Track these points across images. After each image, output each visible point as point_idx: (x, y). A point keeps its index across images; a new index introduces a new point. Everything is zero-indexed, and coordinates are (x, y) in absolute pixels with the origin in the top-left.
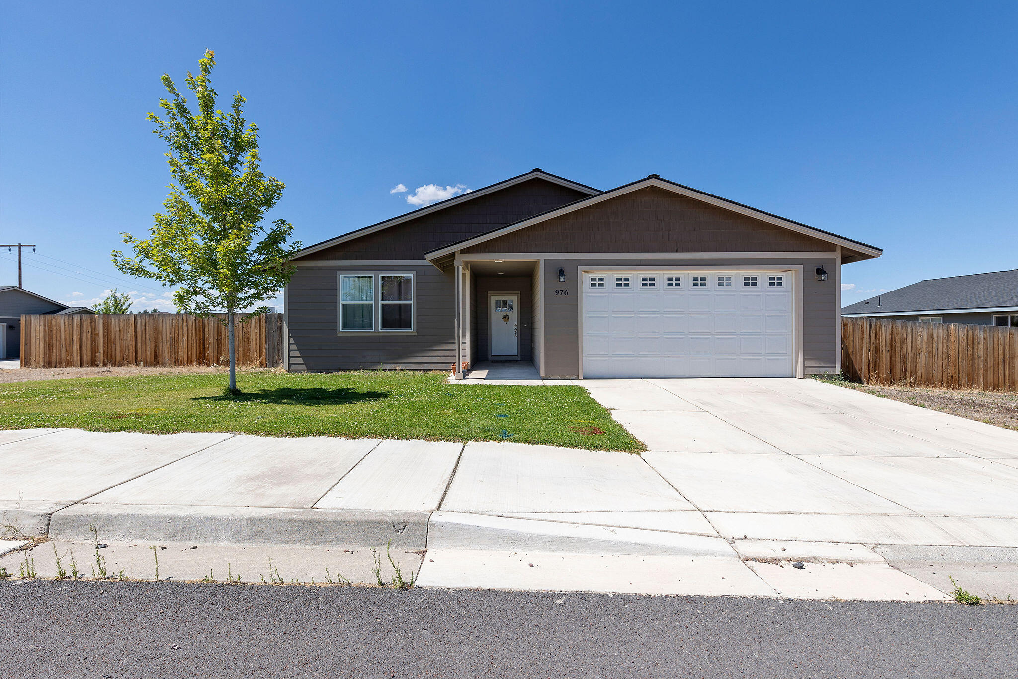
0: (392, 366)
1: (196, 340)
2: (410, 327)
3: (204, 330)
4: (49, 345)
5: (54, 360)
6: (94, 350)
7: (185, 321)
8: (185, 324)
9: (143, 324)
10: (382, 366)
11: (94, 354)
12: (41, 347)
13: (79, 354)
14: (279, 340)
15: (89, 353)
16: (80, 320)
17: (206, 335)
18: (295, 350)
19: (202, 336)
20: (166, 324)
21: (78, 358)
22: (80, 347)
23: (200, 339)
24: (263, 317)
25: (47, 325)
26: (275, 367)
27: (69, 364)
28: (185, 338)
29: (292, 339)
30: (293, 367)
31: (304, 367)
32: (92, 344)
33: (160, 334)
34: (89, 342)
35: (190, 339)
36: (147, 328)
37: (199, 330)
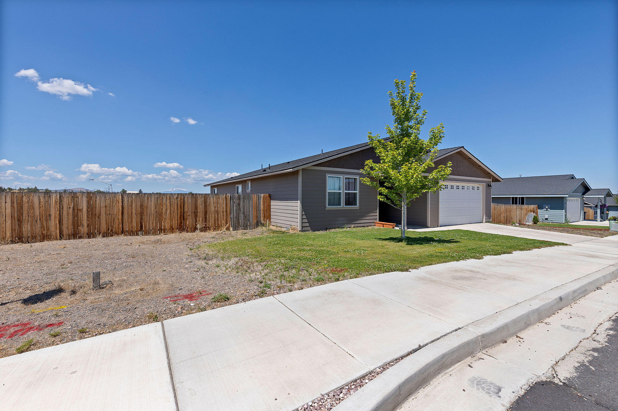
0: (351, 226)
1: (178, 213)
2: (355, 204)
3: (184, 206)
4: (18, 220)
5: (25, 234)
6: (76, 224)
7: (168, 199)
8: (168, 201)
9: (130, 201)
10: (346, 226)
11: (76, 227)
12: (7, 223)
13: (58, 228)
14: (239, 212)
15: (71, 227)
16: (60, 197)
17: (186, 210)
18: (305, 219)
19: (182, 209)
20: (151, 201)
21: (58, 231)
22: (60, 222)
23: (181, 212)
24: (228, 196)
25: (15, 201)
26: (237, 230)
27: (45, 237)
28: (168, 212)
29: (303, 212)
30: (304, 229)
31: (309, 228)
32: (74, 219)
33: (145, 209)
34: (71, 217)
35: (172, 212)
36: (134, 204)
37: (180, 206)
